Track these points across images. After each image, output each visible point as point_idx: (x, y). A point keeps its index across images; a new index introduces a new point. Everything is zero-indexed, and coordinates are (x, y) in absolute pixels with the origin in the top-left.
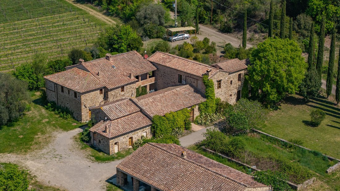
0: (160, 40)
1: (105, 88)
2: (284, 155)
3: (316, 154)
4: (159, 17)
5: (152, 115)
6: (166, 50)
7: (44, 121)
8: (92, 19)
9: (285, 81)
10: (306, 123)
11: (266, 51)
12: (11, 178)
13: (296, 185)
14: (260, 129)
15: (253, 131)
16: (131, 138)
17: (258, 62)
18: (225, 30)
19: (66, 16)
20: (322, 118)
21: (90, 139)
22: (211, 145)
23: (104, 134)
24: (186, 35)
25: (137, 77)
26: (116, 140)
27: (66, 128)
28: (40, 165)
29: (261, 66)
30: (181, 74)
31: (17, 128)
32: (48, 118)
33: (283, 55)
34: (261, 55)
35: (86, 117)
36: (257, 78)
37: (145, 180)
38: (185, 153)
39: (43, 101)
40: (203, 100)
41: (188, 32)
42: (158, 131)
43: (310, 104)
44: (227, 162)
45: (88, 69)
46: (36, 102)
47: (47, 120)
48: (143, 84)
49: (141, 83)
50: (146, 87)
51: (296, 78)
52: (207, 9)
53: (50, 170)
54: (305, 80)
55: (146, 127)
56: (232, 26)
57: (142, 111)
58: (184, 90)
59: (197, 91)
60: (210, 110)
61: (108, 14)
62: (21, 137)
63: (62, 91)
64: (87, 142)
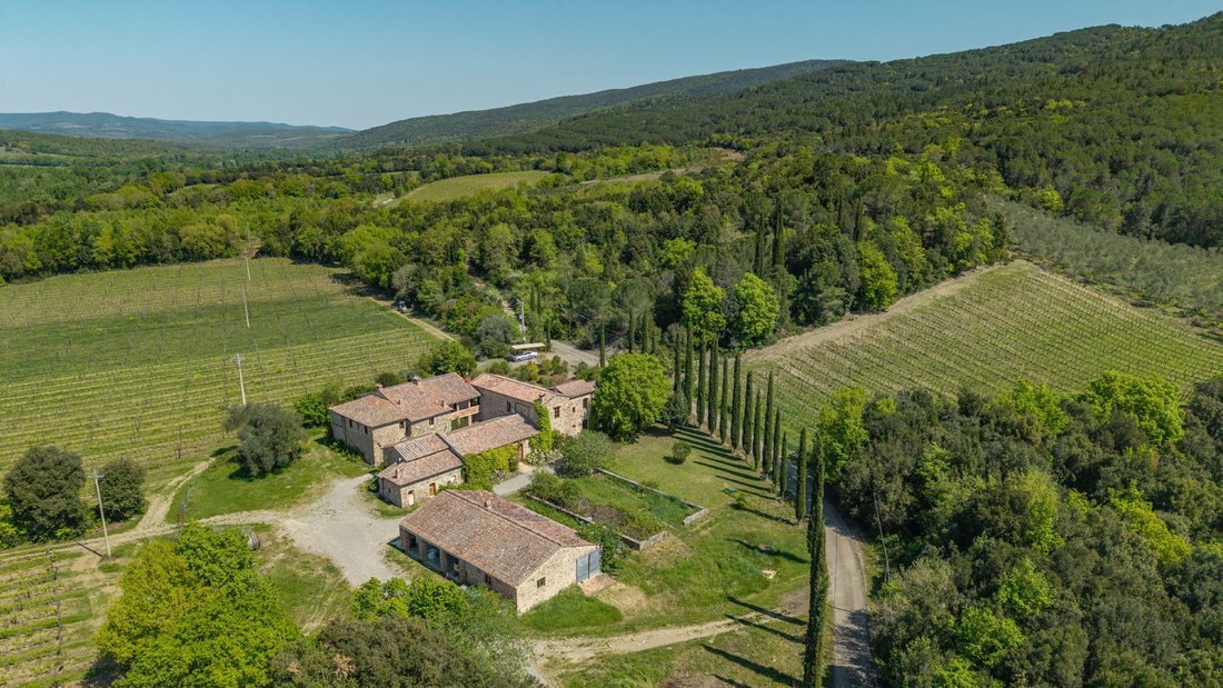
0: (503, 360)
1: (406, 420)
2: (631, 502)
3: (672, 499)
4: (505, 332)
5: (463, 454)
6: (505, 371)
7: (324, 466)
8: (427, 336)
9: (640, 405)
10: (668, 460)
11: (616, 369)
12: (222, 545)
13: (637, 542)
14: (607, 469)
15: (598, 471)
16: (433, 484)
17: (607, 384)
18: (585, 347)
19: (395, 333)
20: (687, 451)
21: (378, 488)
22: (537, 491)
23: (394, 480)
24: (533, 354)
25: (455, 406)
26: (410, 488)
27: (350, 474)
28: (303, 525)
29: (610, 388)
30: (510, 400)
31: (286, 475)
32: (331, 461)
33: (637, 374)
34: (611, 374)
35: (379, 457)
36: (605, 403)
37: (432, 540)
38: (489, 502)
39: (329, 440)
40: (535, 433)
41: (538, 349)
42: (471, 475)
43: (676, 435)
44: (556, 513)
45: (386, 396)
46: (320, 441)
47: (329, 464)
48: (462, 414)
49: (459, 414)
50: (466, 418)
51: (655, 403)
52: (564, 321)
53: (316, 531)
54: (667, 405)
55: (454, 469)
56: (591, 341)
57: (450, 448)
58: (513, 421)
59: (528, 421)
60: (545, 445)
61: (447, 330)
62: (289, 487)
63: (351, 425)
64: (374, 492)
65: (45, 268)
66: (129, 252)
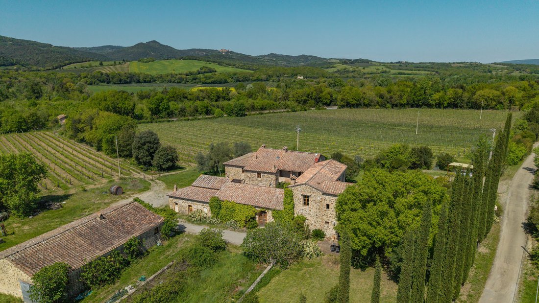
16: (191, 207)
26: (175, 200)
40: (279, 208)
55: (206, 203)
57: (219, 190)
65: (408, 104)
66: (446, 101)
